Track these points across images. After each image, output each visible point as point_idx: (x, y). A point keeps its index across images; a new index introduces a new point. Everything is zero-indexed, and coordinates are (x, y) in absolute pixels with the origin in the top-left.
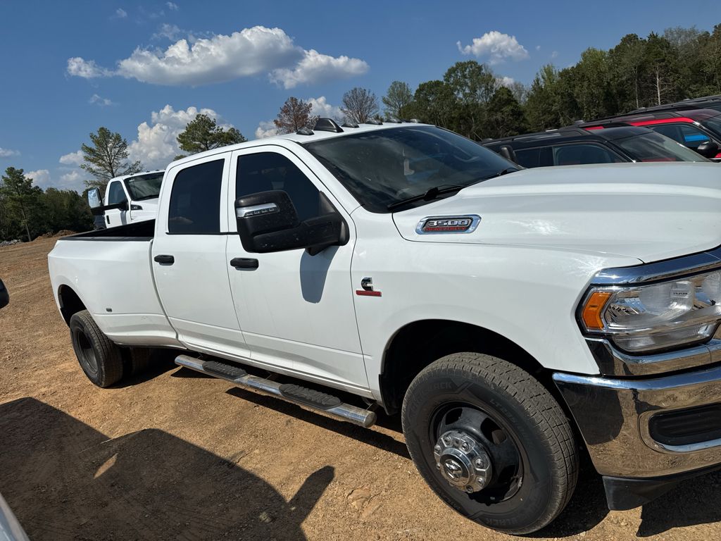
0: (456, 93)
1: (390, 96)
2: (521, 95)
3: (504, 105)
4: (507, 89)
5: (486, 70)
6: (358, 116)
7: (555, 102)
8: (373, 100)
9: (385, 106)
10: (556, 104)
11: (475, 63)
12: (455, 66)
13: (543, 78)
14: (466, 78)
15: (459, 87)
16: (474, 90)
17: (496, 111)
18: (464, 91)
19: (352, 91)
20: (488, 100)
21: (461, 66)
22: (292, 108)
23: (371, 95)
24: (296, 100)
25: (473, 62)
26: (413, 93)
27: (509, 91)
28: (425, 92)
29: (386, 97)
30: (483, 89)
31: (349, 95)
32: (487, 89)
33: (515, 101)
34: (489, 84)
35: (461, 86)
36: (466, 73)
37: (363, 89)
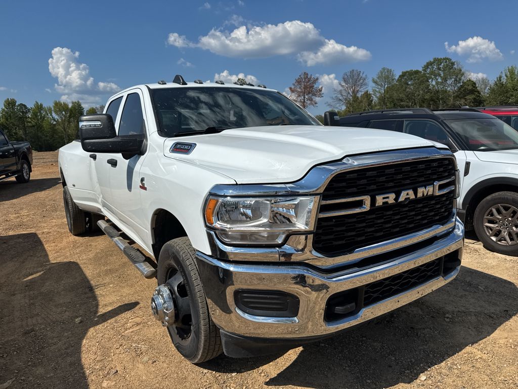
0: (430, 81)
1: (378, 78)
2: (486, 88)
3: (468, 94)
4: (473, 81)
5: (458, 66)
6: (352, 90)
7: (512, 96)
8: (365, 79)
9: (374, 85)
10: (513, 98)
11: (450, 60)
12: (432, 60)
13: (506, 76)
14: (440, 70)
15: (433, 77)
16: (445, 79)
17: (461, 98)
18: (437, 79)
19: (351, 72)
20: (455, 89)
21: (438, 61)
22: (304, 80)
23: (364, 76)
24: (307, 74)
25: (448, 59)
26: (397, 77)
27: (475, 84)
28: (406, 77)
29: (375, 78)
30: (453, 80)
31: (348, 74)
32: (456, 80)
33: (478, 92)
34: (458, 77)
35: (435, 76)
36: (441, 66)
37: (359, 71)
